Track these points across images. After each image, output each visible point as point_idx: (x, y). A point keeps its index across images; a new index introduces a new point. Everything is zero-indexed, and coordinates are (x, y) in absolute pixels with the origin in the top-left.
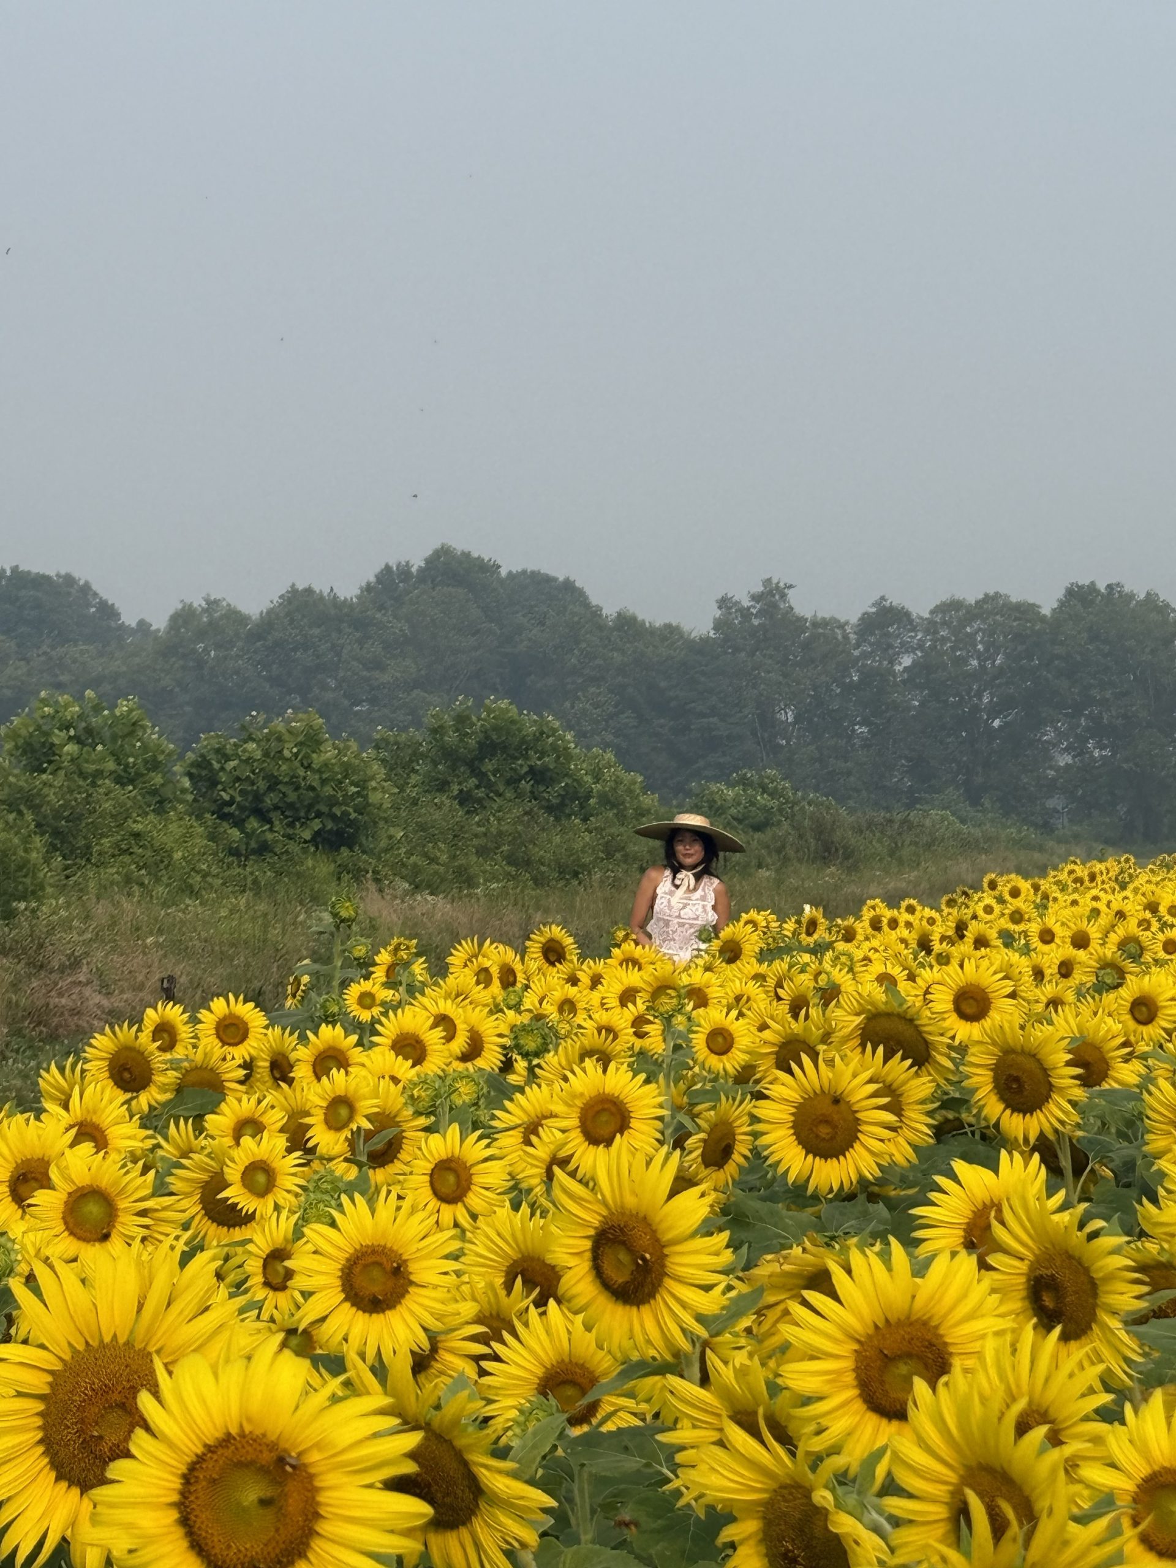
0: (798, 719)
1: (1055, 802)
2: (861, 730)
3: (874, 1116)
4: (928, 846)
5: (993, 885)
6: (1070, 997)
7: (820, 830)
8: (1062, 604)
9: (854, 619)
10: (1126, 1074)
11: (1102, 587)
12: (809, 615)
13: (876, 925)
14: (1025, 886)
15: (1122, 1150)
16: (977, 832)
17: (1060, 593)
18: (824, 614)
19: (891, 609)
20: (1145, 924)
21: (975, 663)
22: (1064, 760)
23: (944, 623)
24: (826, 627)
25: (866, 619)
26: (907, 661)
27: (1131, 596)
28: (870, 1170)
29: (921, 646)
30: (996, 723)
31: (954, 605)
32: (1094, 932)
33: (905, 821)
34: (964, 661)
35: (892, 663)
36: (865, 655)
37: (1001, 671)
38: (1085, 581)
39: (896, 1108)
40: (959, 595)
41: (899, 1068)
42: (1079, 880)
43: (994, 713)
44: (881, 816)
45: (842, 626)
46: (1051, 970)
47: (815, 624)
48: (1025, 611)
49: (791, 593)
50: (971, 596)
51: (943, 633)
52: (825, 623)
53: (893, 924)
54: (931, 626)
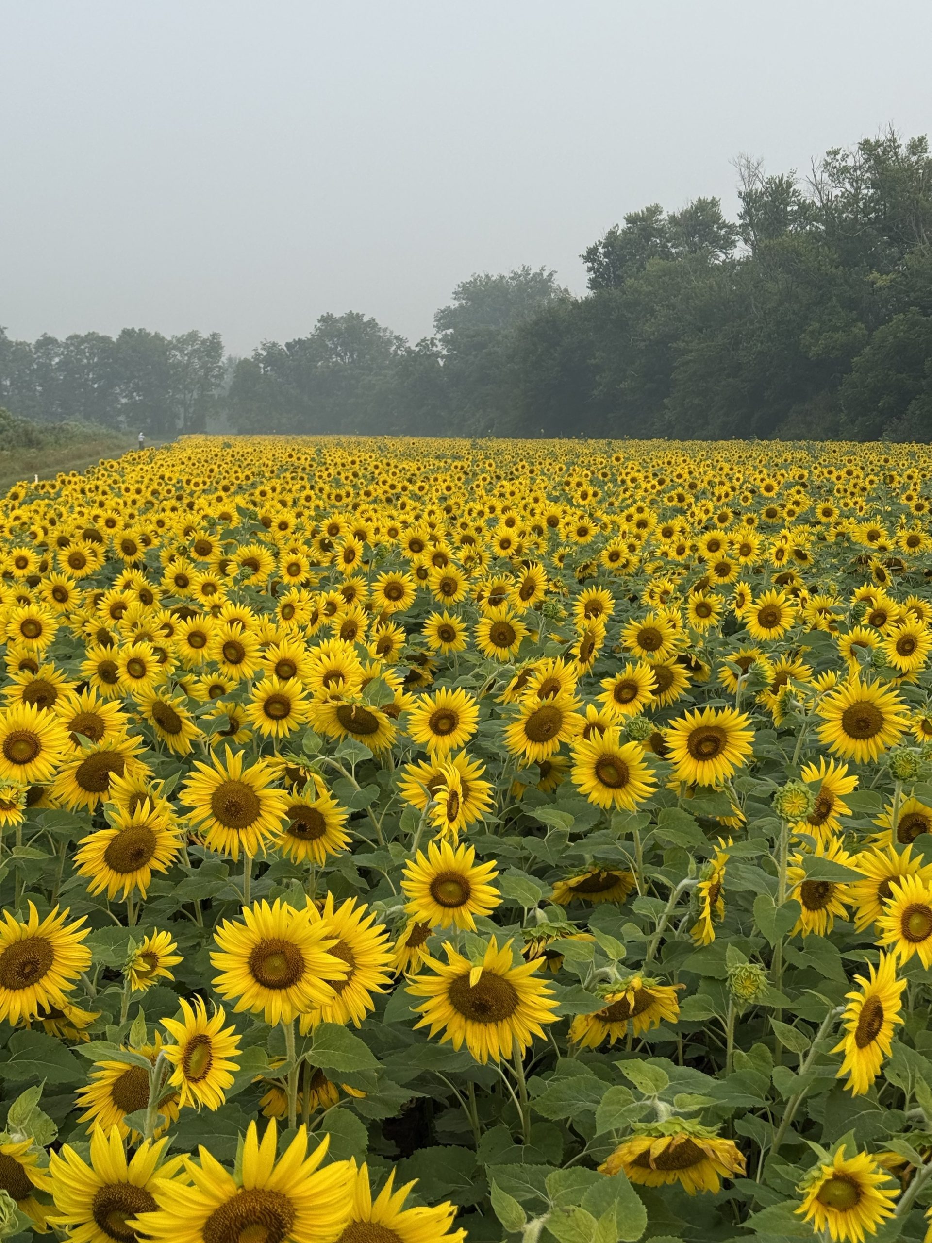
0: (12, 384)
1: (122, 418)
2: (39, 388)
3: (90, 558)
4: (71, 438)
5: (103, 463)
6: (136, 513)
7: (27, 433)
8: (121, 336)
9: (33, 342)
10: (156, 542)
11: (137, 330)
12: (14, 340)
13: (63, 482)
14: (115, 463)
15: (155, 565)
16: (90, 431)
17: (120, 332)
18: (21, 339)
19: (49, 338)
20: (159, 484)
21: (85, 361)
22: (124, 401)
23: (72, 344)
24: (21, 346)
25: (38, 342)
26: (57, 360)
27: (149, 334)
28: (89, 572)
29: (62, 353)
30: (96, 386)
31: (76, 337)
32: (143, 487)
33: (61, 428)
34: (81, 360)
35: (50, 360)
36: (39, 357)
37: (96, 364)
38: (130, 327)
39: (95, 556)
40: (78, 333)
41: (96, 545)
42: (134, 459)
43: (94, 381)
44: (51, 425)
45: (29, 345)
46: (129, 502)
47: (17, 344)
48: (106, 340)
49: (6, 331)
50: (83, 333)
51: (72, 348)
52: (21, 343)
53: (70, 482)
54: (66, 346)
